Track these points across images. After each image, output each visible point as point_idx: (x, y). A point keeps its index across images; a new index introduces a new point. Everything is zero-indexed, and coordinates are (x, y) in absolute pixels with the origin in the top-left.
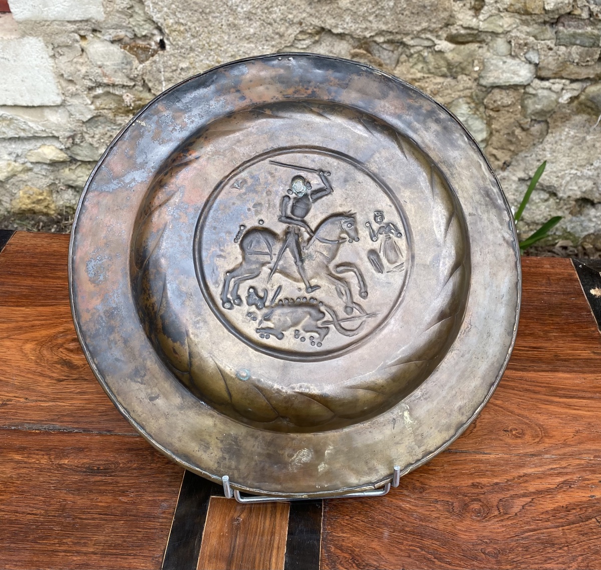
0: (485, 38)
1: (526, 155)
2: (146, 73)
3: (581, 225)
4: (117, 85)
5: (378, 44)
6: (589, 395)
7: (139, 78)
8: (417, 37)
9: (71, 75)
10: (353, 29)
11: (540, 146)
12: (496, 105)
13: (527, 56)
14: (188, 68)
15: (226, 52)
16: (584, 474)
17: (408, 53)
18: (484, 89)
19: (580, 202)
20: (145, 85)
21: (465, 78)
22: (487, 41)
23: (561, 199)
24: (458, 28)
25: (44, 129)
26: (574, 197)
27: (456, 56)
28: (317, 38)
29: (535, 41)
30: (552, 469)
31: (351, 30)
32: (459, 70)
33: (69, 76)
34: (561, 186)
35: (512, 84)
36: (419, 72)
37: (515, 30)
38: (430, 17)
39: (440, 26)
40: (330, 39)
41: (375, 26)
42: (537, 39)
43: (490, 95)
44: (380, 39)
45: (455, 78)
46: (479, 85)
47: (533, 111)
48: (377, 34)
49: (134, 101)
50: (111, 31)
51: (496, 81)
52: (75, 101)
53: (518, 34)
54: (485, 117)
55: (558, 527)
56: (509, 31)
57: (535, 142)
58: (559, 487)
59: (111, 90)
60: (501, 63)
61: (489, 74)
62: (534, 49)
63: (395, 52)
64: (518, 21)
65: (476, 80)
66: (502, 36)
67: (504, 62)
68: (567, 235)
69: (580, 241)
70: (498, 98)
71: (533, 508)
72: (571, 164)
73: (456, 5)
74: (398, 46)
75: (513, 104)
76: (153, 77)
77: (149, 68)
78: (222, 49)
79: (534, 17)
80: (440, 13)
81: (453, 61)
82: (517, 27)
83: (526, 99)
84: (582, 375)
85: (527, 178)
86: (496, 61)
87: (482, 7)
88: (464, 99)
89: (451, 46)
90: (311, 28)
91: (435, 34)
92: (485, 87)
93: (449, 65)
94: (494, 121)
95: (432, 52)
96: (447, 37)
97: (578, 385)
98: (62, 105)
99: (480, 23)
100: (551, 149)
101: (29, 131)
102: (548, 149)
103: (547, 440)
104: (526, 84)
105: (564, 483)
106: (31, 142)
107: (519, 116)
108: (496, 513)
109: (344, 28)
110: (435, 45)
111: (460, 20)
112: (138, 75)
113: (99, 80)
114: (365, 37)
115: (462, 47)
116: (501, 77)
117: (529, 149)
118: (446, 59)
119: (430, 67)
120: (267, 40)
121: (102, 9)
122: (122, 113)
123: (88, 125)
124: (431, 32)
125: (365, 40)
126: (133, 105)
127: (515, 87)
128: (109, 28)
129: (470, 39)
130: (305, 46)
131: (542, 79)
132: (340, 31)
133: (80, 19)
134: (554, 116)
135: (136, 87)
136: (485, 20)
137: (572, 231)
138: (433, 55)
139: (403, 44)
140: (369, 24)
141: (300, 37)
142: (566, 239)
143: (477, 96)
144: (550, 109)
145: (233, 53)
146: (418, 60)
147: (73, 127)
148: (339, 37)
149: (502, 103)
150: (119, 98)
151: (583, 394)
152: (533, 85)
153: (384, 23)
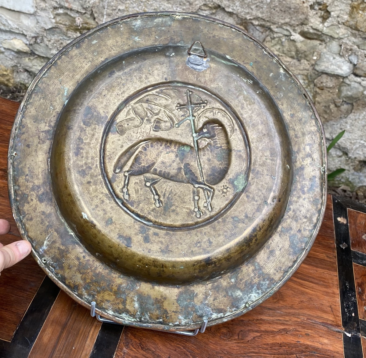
0: (325, 39)
1: (334, 123)
2: (95, 7)
3: (359, 178)
4: (74, 10)
5: (254, 25)
6: (316, 282)
7: (90, 9)
8: (281, 27)
10: (239, 11)
11: (345, 120)
12: (322, 85)
13: (350, 58)
14: (123, 10)
15: (151, 5)
16: (297, 328)
17: (272, 36)
18: (317, 73)
19: (362, 163)
20: (92, 14)
21: (306, 62)
22: (326, 41)
23: (350, 158)
24: (309, 27)
25: (18, 27)
26: (359, 159)
27: (303, 46)
28: (214, 11)
29: (358, 49)
30: (279, 320)
31: (237, 11)
32: (303, 56)
34: (352, 149)
35: (336, 74)
36: (277, 51)
37: (346, 39)
38: (292, 16)
39: (297, 23)
40: (223, 14)
41: (254, 13)
42: (359, 48)
43: (319, 78)
44: (256, 23)
45: (299, 61)
46: (314, 69)
47: (345, 95)
48: (254, 19)
49: (82, 24)
51: (326, 69)
52: (43, 14)
53: (348, 42)
54: (313, 91)
55: (272, 354)
56: (342, 38)
57: (342, 116)
58: (280, 331)
59: (69, 12)
60: (332, 58)
61: (322, 64)
62: (355, 54)
63: (264, 33)
64: (349, 33)
65: (312, 65)
66: (337, 40)
67: (334, 58)
68: (348, 183)
69: (356, 189)
70: (325, 81)
71: (260, 340)
72: (362, 136)
73: (311, 13)
74: (267, 31)
75: (333, 88)
76: (99, 10)
77: (98, 4)
78: (149, 3)
79: (361, 33)
80: (299, 15)
81: (300, 49)
82: (348, 36)
83: (343, 86)
84: (315, 268)
85: (331, 139)
86: (328, 56)
87: (328, 18)
88: (302, 76)
89: (302, 39)
90: (212, 3)
91: (293, 28)
92: (318, 71)
93: (297, 51)
94: (318, 96)
95: (288, 40)
96: (300, 32)
97: (311, 274)
98: (34, 14)
99: (324, 28)
100: (351, 123)
101: (8, 27)
102: (349, 123)
103: (281, 302)
104: (345, 76)
105: (284, 330)
106: (7, 34)
107: (335, 96)
108: (236, 337)
109: (233, 9)
110: (291, 35)
111: (312, 23)
112: (89, 7)
113: (62, 3)
114: (246, 19)
115: (309, 41)
116: (330, 67)
117: (337, 120)
118: (296, 47)
119: (285, 49)
120: (180, 5)
122: (73, 30)
123: (48, 32)
124: (291, 26)
125: (246, 20)
126: (81, 26)
127: (337, 76)
129: (315, 37)
130: (205, 15)
131: (356, 75)
132: (230, 10)
134: (358, 102)
135: (86, 15)
136: (328, 27)
137: (352, 181)
138: (288, 41)
139: (270, 29)
140: (251, 11)
141: (203, 8)
142: (347, 185)
143: (311, 76)
144: (357, 96)
145: (156, 8)
146: (278, 43)
147: (37, 31)
148: (229, 14)
149: (326, 85)
150: (73, 19)
151: (313, 280)
152: (350, 78)
153: (261, 12)
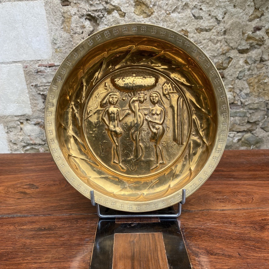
9: (15, 141)
33: (14, 141)
50: (35, 120)
121: (31, 110)
128: (34, 118)
133: (21, 115)
